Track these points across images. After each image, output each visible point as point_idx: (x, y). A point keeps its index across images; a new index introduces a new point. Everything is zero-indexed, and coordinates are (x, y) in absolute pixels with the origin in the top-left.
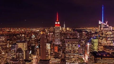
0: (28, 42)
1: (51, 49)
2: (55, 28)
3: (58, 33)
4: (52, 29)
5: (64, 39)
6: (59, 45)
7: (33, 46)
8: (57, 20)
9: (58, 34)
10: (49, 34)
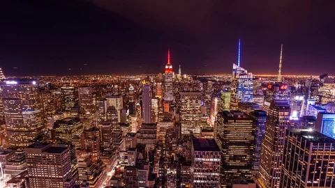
0: (123, 96)
1: (159, 108)
2: (166, 74)
3: (170, 82)
4: (160, 76)
5: (178, 93)
6: (171, 102)
7: (131, 102)
8: (169, 63)
9: (170, 85)
10: (156, 85)
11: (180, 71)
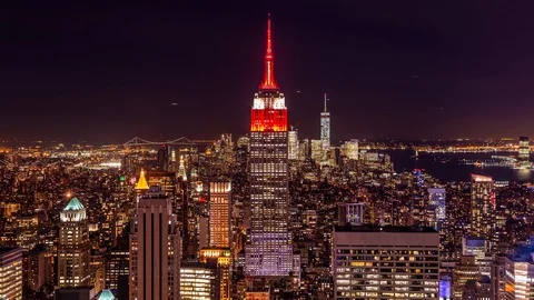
0: (25, 255)
2: (252, 141)
3: (273, 182)
4: (223, 149)
5: (319, 237)
6: (282, 282)
7: (69, 287)
8: (269, 83)
9: (277, 193)
10: (202, 194)
11: (325, 122)
